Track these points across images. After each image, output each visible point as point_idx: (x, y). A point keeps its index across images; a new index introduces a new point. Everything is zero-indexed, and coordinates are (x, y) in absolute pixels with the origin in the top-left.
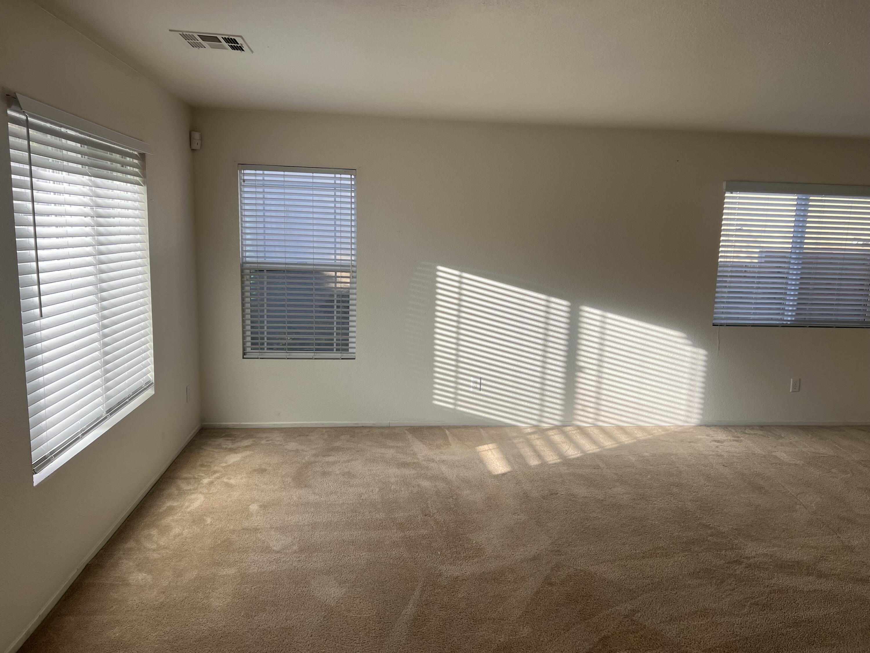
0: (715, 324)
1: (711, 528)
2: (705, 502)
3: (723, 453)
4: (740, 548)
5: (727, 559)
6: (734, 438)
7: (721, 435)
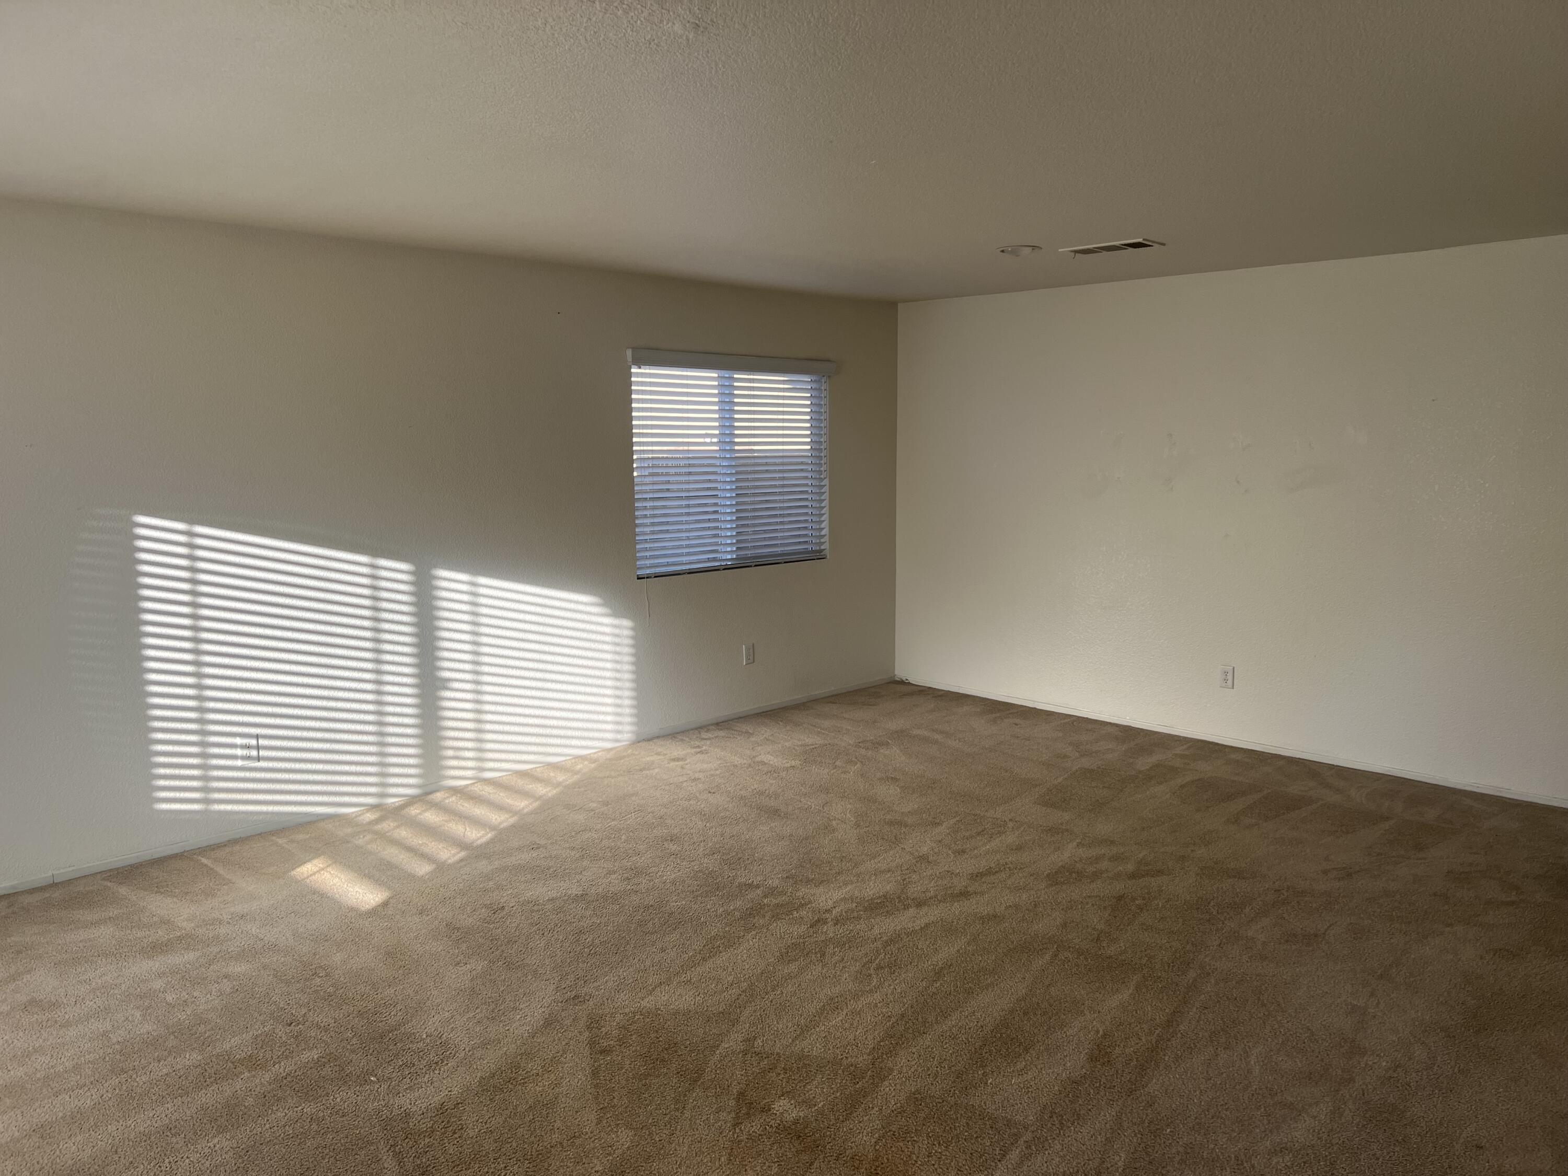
0: (640, 577)
1: (758, 887)
2: (724, 852)
3: (697, 775)
4: (810, 902)
5: (807, 922)
6: (695, 750)
7: (676, 750)
